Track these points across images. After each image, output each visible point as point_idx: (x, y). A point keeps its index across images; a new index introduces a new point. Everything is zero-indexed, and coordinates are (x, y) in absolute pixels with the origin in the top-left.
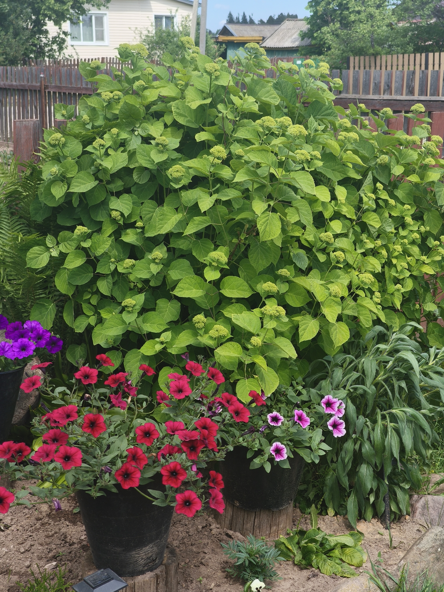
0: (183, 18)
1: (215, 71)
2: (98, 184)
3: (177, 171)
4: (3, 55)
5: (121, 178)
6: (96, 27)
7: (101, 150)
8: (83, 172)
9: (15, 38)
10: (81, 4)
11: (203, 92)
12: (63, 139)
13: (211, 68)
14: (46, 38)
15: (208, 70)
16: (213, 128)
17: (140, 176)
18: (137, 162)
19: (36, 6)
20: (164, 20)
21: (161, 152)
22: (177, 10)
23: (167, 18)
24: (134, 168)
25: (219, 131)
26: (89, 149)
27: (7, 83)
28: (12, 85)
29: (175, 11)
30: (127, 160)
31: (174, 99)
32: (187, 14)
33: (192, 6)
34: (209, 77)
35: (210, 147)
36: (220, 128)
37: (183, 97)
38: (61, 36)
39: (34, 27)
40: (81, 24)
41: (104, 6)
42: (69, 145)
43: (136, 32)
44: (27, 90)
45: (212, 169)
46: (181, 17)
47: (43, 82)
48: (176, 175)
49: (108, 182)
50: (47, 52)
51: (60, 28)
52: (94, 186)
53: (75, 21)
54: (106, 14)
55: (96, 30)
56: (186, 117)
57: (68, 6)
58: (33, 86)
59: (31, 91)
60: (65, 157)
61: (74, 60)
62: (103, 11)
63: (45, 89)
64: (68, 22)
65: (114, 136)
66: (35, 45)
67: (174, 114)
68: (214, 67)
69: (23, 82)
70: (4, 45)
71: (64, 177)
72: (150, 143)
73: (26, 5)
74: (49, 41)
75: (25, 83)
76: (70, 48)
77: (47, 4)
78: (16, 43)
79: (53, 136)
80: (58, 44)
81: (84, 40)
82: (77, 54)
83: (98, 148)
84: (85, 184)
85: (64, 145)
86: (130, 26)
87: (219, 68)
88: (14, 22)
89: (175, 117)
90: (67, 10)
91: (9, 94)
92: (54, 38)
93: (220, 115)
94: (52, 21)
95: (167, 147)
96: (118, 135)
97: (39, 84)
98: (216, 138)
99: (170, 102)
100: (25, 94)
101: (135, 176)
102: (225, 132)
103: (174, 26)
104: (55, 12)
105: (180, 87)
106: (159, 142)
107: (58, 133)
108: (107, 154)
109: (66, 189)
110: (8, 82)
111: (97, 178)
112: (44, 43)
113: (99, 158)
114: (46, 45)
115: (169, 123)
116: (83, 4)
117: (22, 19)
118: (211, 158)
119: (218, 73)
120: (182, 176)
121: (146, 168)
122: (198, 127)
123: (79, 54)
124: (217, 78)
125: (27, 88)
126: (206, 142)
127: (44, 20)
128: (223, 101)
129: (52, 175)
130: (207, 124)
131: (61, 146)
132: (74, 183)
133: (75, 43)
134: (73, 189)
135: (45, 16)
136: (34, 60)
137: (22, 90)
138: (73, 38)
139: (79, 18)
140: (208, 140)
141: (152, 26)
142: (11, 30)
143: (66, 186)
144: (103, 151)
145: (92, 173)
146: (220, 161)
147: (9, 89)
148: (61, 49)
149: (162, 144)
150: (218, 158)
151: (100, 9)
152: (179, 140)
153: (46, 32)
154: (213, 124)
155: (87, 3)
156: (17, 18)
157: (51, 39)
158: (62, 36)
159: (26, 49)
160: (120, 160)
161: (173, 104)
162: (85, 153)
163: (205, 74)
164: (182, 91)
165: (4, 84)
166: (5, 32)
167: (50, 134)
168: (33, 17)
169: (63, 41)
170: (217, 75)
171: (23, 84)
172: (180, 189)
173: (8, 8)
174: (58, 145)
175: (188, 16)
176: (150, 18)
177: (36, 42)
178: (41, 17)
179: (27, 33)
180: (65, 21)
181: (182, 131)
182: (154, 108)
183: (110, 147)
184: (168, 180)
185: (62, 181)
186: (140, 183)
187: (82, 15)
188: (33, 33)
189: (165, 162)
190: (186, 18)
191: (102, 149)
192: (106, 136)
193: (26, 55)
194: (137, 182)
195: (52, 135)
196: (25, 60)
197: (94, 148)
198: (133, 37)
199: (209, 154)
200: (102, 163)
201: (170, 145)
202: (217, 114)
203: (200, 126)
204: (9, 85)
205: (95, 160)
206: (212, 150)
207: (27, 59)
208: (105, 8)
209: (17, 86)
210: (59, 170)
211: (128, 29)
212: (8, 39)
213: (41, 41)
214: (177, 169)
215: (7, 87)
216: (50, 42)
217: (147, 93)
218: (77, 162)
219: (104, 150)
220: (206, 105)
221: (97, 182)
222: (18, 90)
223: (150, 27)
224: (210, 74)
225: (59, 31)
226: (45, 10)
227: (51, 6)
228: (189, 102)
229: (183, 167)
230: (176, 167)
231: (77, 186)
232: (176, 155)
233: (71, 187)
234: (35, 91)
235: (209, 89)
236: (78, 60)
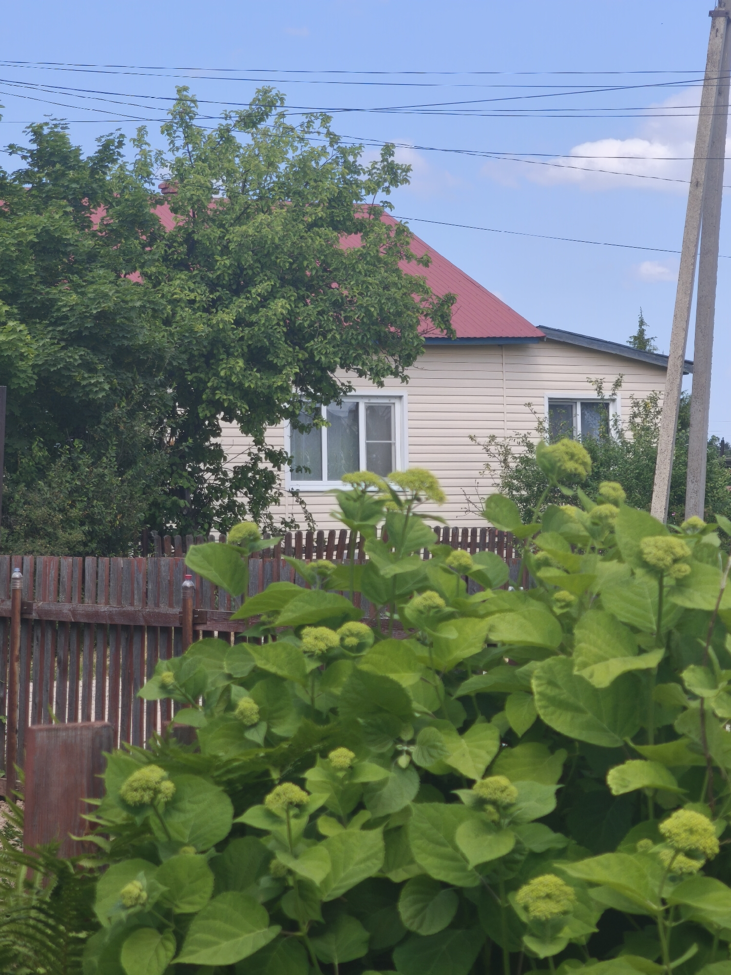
0: (636, 404)
1: (676, 561)
2: (280, 937)
3: (548, 896)
4: (82, 524)
5: (361, 917)
6: (368, 437)
7: (293, 822)
8: (229, 896)
9: (120, 473)
10: (324, 370)
11: (634, 630)
12: (168, 786)
13: (660, 553)
14: (215, 471)
15: (650, 559)
16: (668, 748)
17: (423, 909)
18: (412, 861)
19: (190, 378)
20: (578, 410)
21: (494, 827)
22: (618, 384)
23: (587, 405)
24: (404, 883)
25: (690, 759)
26: (252, 817)
27: (81, 608)
28: (97, 614)
29: (611, 385)
30: (381, 855)
31: (539, 652)
32: (648, 394)
33: (664, 369)
34: (654, 583)
35: (662, 813)
36: (692, 747)
37: (566, 648)
38: (261, 466)
39: (182, 439)
40: (324, 430)
41: (396, 374)
42: (186, 805)
43: (492, 449)
44: (140, 629)
45: (667, 892)
46: (629, 402)
47: (190, 603)
48: (543, 909)
49: (316, 931)
50: (218, 514)
51: (259, 442)
52: (262, 943)
53: (304, 420)
54: (400, 397)
55: (368, 445)
56: (577, 710)
57: (288, 375)
58: (159, 615)
59: (152, 630)
60: (174, 846)
61: (299, 535)
62: (392, 386)
63: (195, 623)
64: (285, 423)
65: (341, 774)
66: (181, 493)
67: (538, 703)
68: (669, 550)
69: (132, 604)
70: (86, 494)
71: (168, 914)
72: (456, 799)
73: (161, 377)
74: (223, 481)
75: (137, 606)
76: (287, 499)
77: (222, 374)
78: (125, 487)
79: (137, 775)
80: (251, 491)
81: (330, 478)
82: (309, 517)
83: (284, 816)
84: (234, 936)
85: (173, 804)
86: (472, 432)
87: (688, 551)
88: (122, 427)
89: (541, 712)
90: (285, 389)
91: (87, 642)
92: (241, 471)
93: (694, 705)
94: (235, 422)
95: (512, 810)
96: (352, 770)
97: (177, 610)
98: (681, 784)
99: (526, 661)
100: (136, 639)
101: (405, 909)
102: (710, 760)
103: (608, 431)
104: (246, 394)
105: (558, 611)
106: (485, 793)
107: (154, 767)
108: (312, 834)
109: (171, 954)
110: (88, 606)
111: (276, 916)
112: (210, 487)
113: (285, 849)
114: (216, 492)
115: (520, 727)
116: (333, 371)
117: (147, 417)
118: (665, 853)
119: (685, 568)
120: (565, 913)
121: (444, 885)
122: (619, 744)
123: (314, 517)
124: (681, 585)
125: (142, 623)
126: (649, 793)
127: (214, 417)
128: (702, 660)
129: (125, 907)
130: (651, 736)
131: (161, 809)
132: (196, 933)
133: (303, 485)
134: (192, 952)
135: (218, 406)
136: (177, 537)
137: (126, 628)
138: (299, 472)
139: (318, 411)
140: (656, 790)
141: (540, 430)
142: (112, 452)
143: (171, 946)
144: (298, 824)
145: (262, 899)
146: (696, 865)
147: (88, 625)
148: (259, 503)
149: (494, 803)
150: (691, 854)
151: (381, 384)
152: (554, 787)
153: (218, 454)
154: (669, 734)
155: (342, 367)
156: (131, 414)
157: (231, 475)
158: (265, 465)
159: (155, 504)
160: (359, 855)
161: (536, 667)
162: (240, 830)
163: (639, 572)
164: (567, 623)
165: (74, 612)
166: (93, 456)
167: (127, 769)
168: (180, 411)
169: (269, 479)
170: (680, 575)
171: (130, 608)
172: (559, 959)
173: (107, 387)
174: (152, 804)
175: (654, 400)
176: (535, 408)
177: (186, 485)
178: (203, 411)
179: (161, 458)
180: (273, 422)
181: (562, 755)
182: (473, 684)
183: (322, 810)
184: (518, 928)
185: (161, 929)
186: (423, 932)
187: (326, 404)
188: (179, 457)
189: (506, 861)
190: (646, 405)
191: (296, 816)
192: (312, 775)
193: (152, 521)
194: (413, 928)
195: (130, 773)
196: (150, 537)
197: (271, 815)
198: (481, 466)
199: (659, 838)
200: (292, 864)
201: (523, 805)
202: (684, 700)
203: (626, 744)
204: (88, 615)
205: (269, 856)
206: (667, 825)
207: (154, 534)
208: (399, 380)
209: (111, 615)
210: (150, 889)
211: (468, 439)
212: (102, 476)
213: (202, 480)
214: (547, 890)
215: (83, 620)
216: (228, 484)
217: (450, 632)
218: (213, 863)
219: (304, 820)
220: (647, 672)
221: (277, 930)
222: (114, 627)
223: (535, 433)
224: (657, 571)
225: (255, 450)
226: (214, 389)
227: (234, 379)
228: (585, 665)
229: (569, 881)
230: (545, 882)
231: (207, 944)
232: (547, 839)
233: (187, 948)
234: (166, 630)
235: (654, 619)
236: (310, 534)
